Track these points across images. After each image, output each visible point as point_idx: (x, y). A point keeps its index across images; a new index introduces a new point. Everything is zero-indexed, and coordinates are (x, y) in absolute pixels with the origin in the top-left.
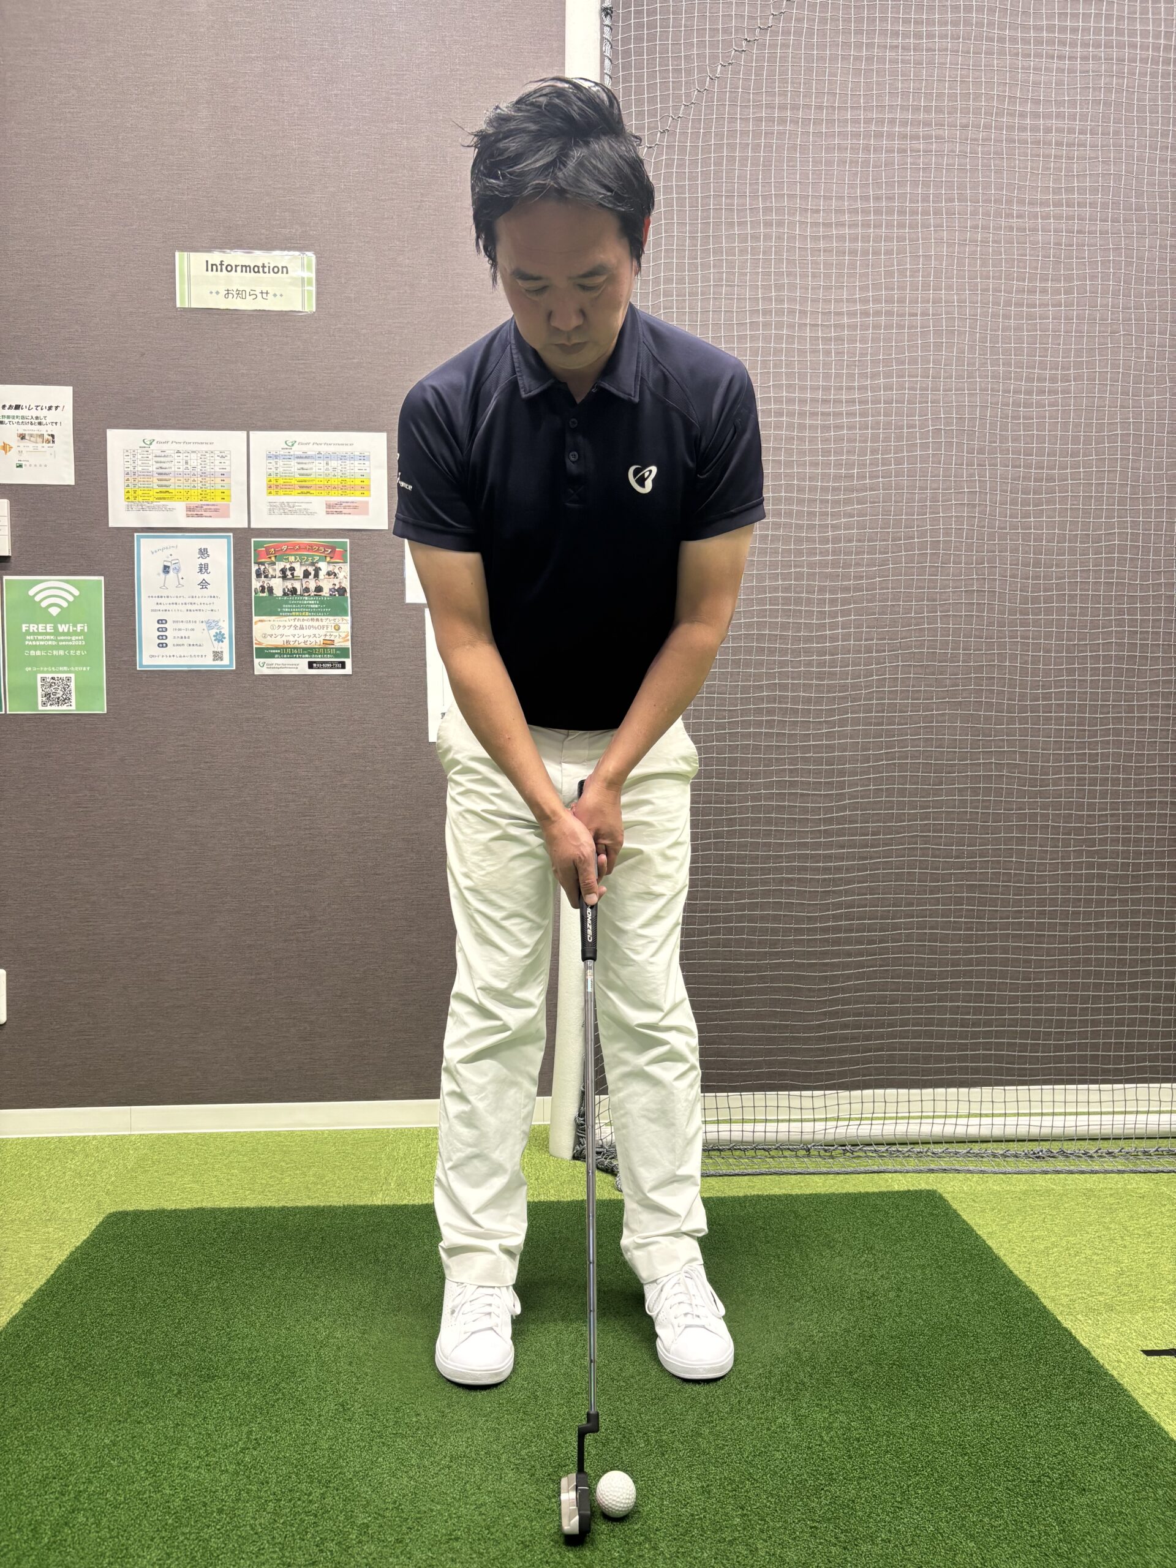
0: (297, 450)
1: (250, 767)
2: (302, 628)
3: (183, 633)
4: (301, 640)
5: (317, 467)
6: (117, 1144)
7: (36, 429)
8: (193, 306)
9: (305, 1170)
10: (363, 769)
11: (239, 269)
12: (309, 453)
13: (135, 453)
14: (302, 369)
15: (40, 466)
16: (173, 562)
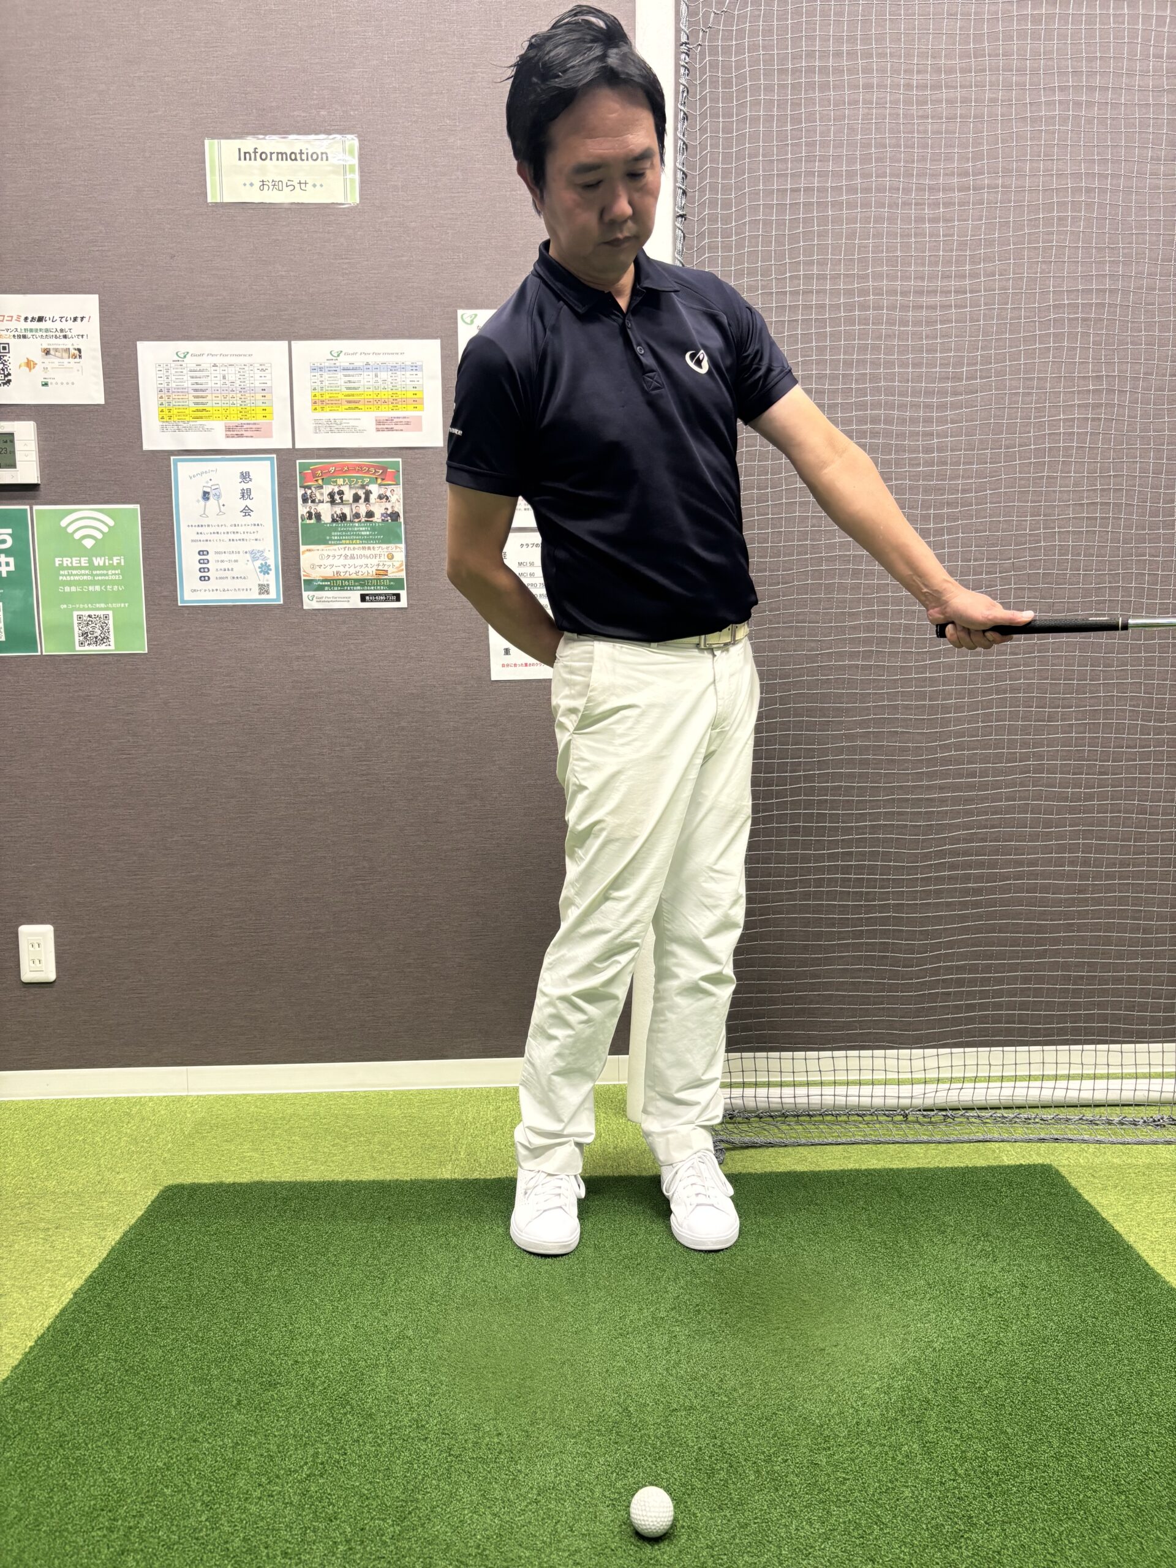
0: (344, 361)
1: (301, 709)
2: (352, 557)
3: (226, 565)
4: (352, 570)
5: (365, 380)
6: (174, 1106)
7: (62, 343)
8: (227, 200)
10: (420, 709)
11: (274, 156)
12: (356, 364)
13: (168, 367)
14: (346, 269)
15: (68, 383)
16: (213, 487)
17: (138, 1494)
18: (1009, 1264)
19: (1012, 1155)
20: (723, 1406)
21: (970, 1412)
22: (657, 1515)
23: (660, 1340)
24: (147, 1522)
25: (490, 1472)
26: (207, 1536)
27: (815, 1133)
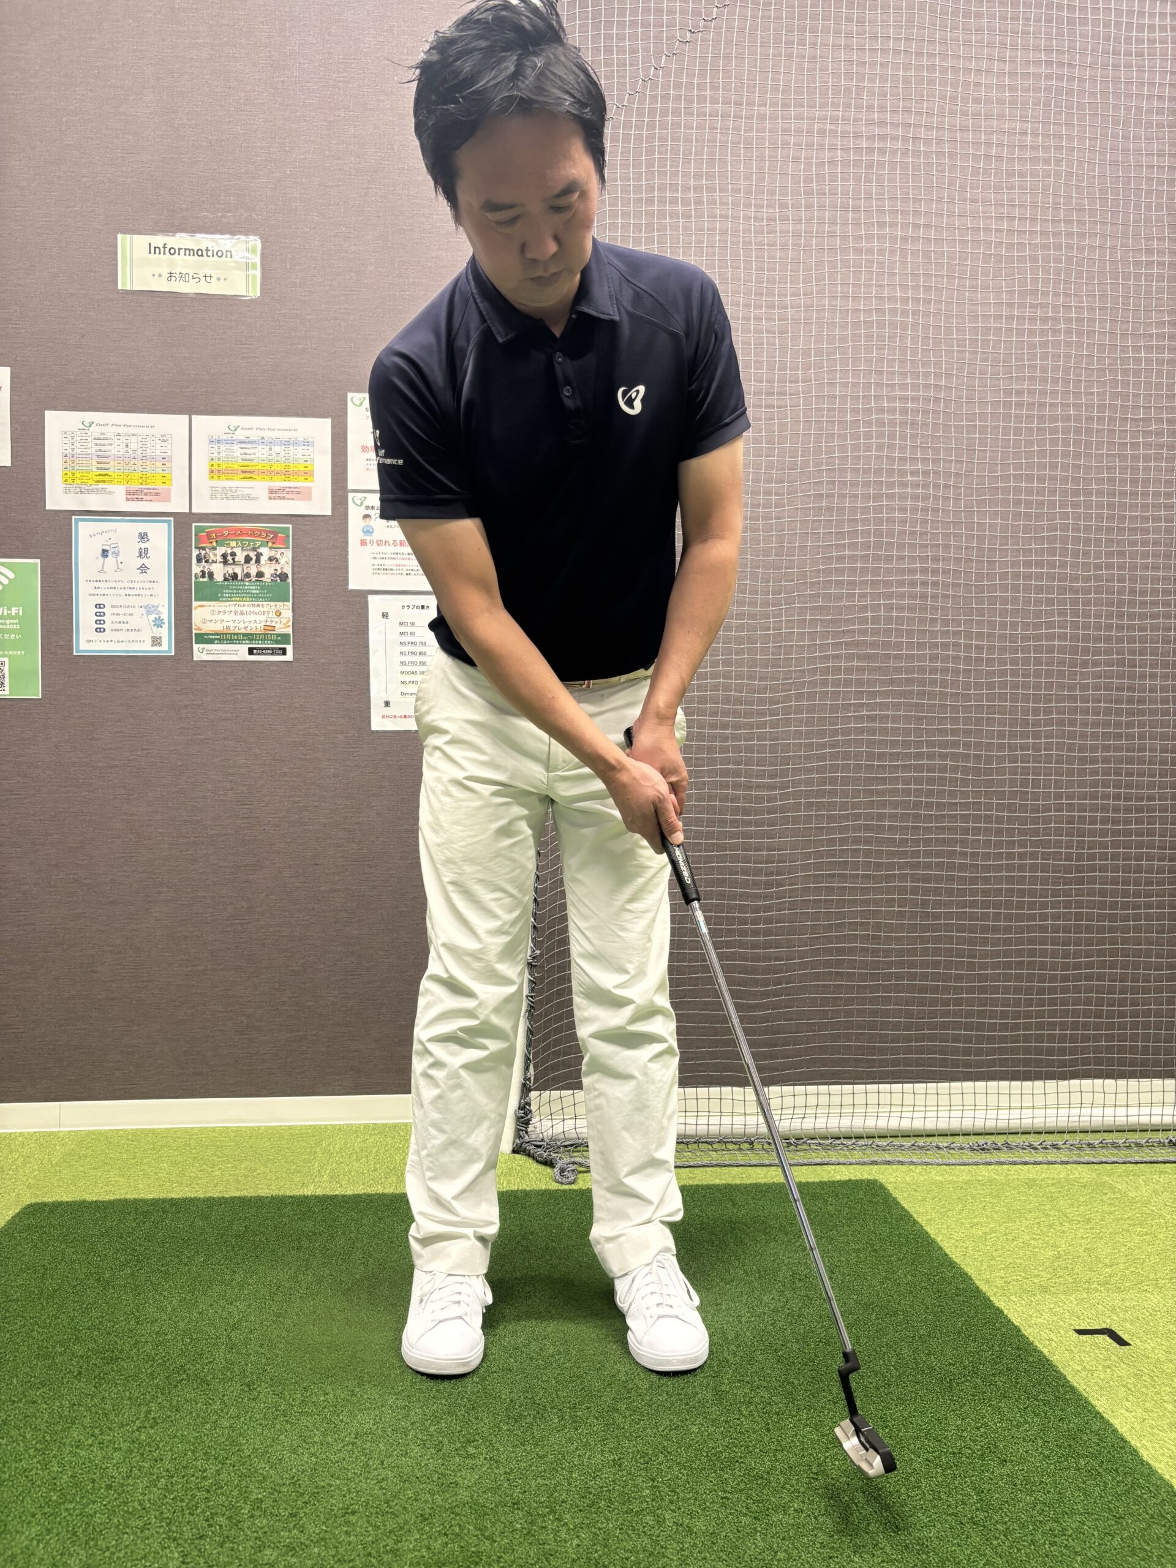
0: (240, 435)
1: (187, 755)
2: (242, 613)
3: (121, 618)
4: (242, 625)
5: (260, 453)
6: (45, 1140)
8: (135, 288)
9: (237, 1163)
10: (302, 757)
11: (182, 252)
12: (252, 438)
13: (74, 435)
14: (245, 353)
16: (112, 546)
19: (845, 1174)
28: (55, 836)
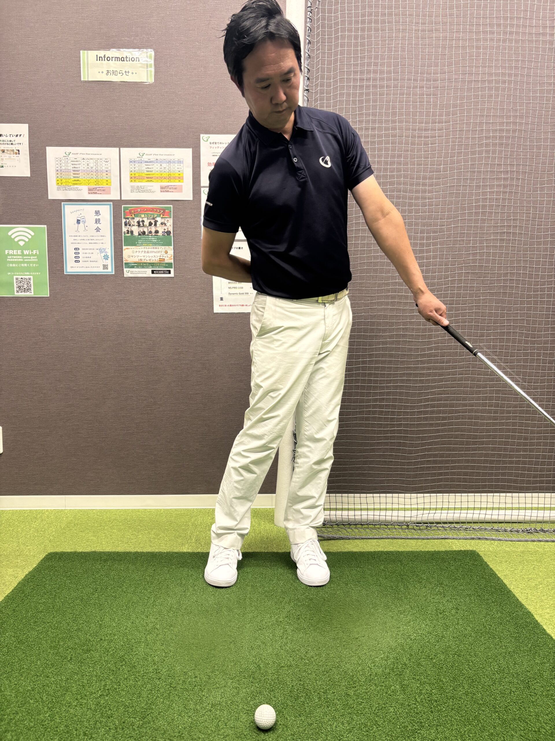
0: (145, 158)
1: (122, 325)
2: (148, 252)
3: (88, 255)
4: (148, 258)
5: (156, 167)
6: (58, 514)
7: (10, 147)
8: (90, 79)
9: (150, 531)
10: (179, 326)
11: (114, 59)
12: (151, 160)
13: (61, 159)
14: (147, 114)
15: (13, 166)
16: (82, 218)
17: (17, 702)
18: (451, 599)
19: (458, 545)
20: (306, 665)
21: (426, 670)
22: (267, 719)
23: (279, 632)
24: (20, 717)
25: (189, 696)
26: (48, 724)
27: (363, 533)
28: (59, 366)
